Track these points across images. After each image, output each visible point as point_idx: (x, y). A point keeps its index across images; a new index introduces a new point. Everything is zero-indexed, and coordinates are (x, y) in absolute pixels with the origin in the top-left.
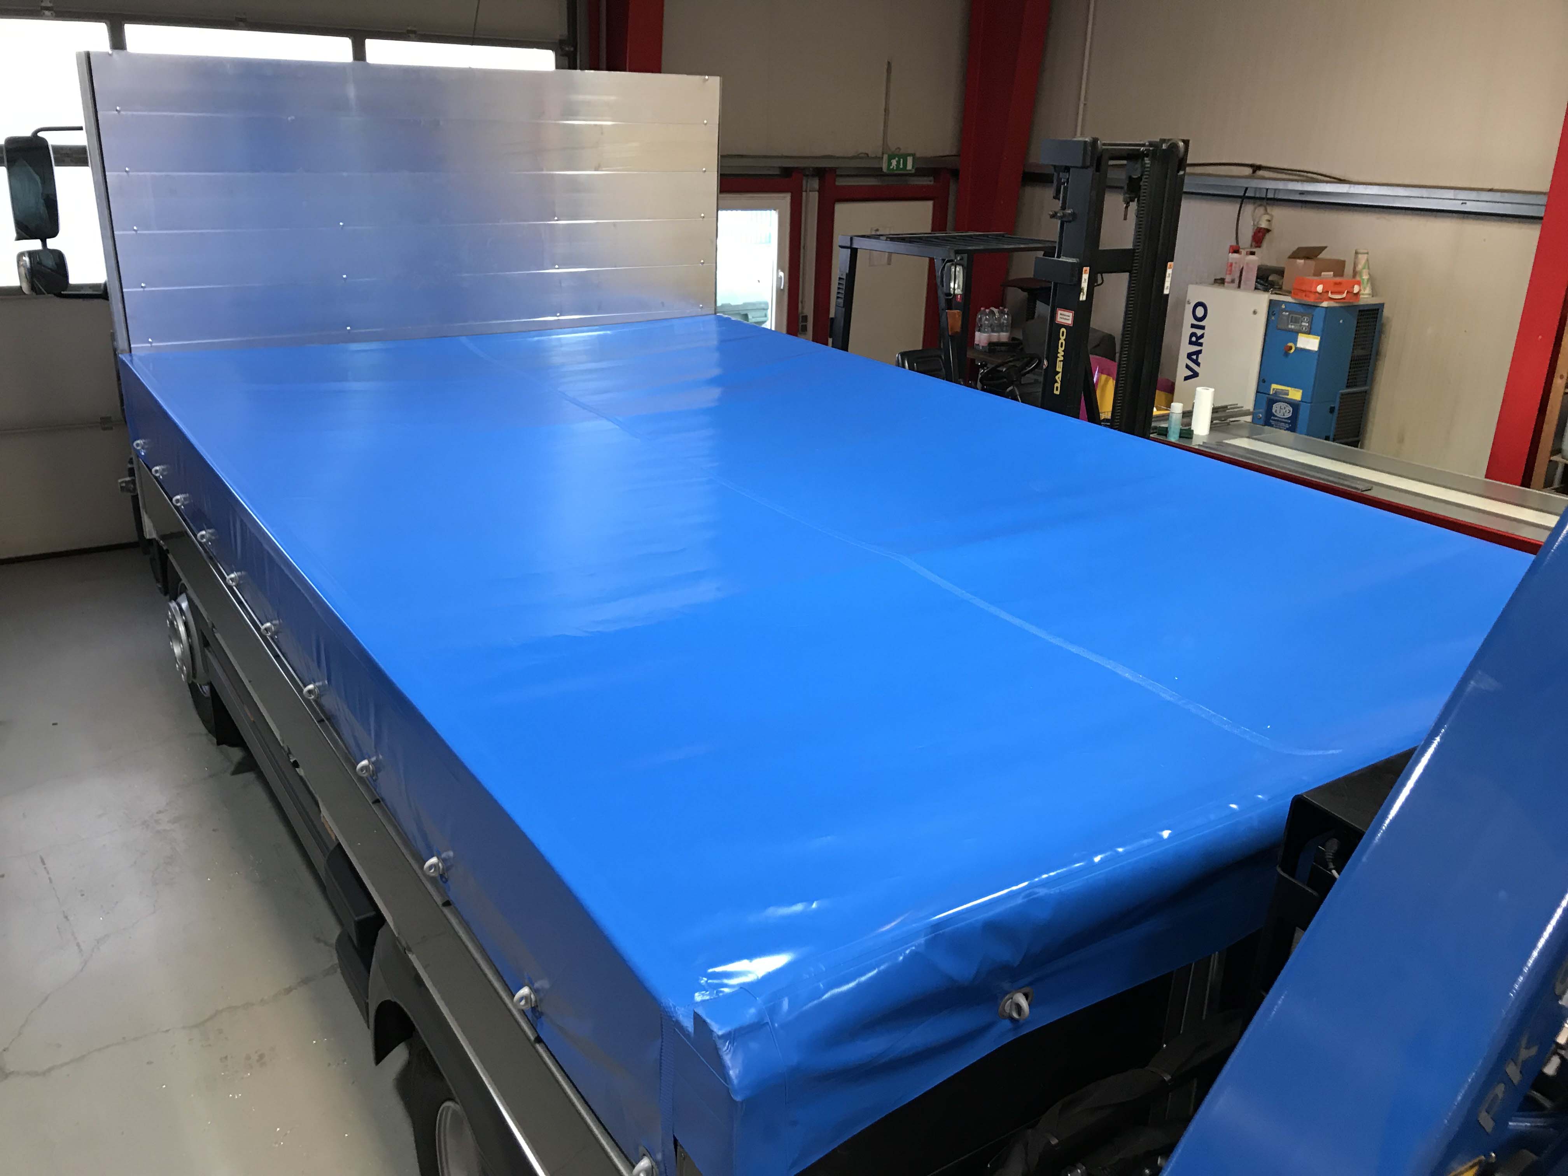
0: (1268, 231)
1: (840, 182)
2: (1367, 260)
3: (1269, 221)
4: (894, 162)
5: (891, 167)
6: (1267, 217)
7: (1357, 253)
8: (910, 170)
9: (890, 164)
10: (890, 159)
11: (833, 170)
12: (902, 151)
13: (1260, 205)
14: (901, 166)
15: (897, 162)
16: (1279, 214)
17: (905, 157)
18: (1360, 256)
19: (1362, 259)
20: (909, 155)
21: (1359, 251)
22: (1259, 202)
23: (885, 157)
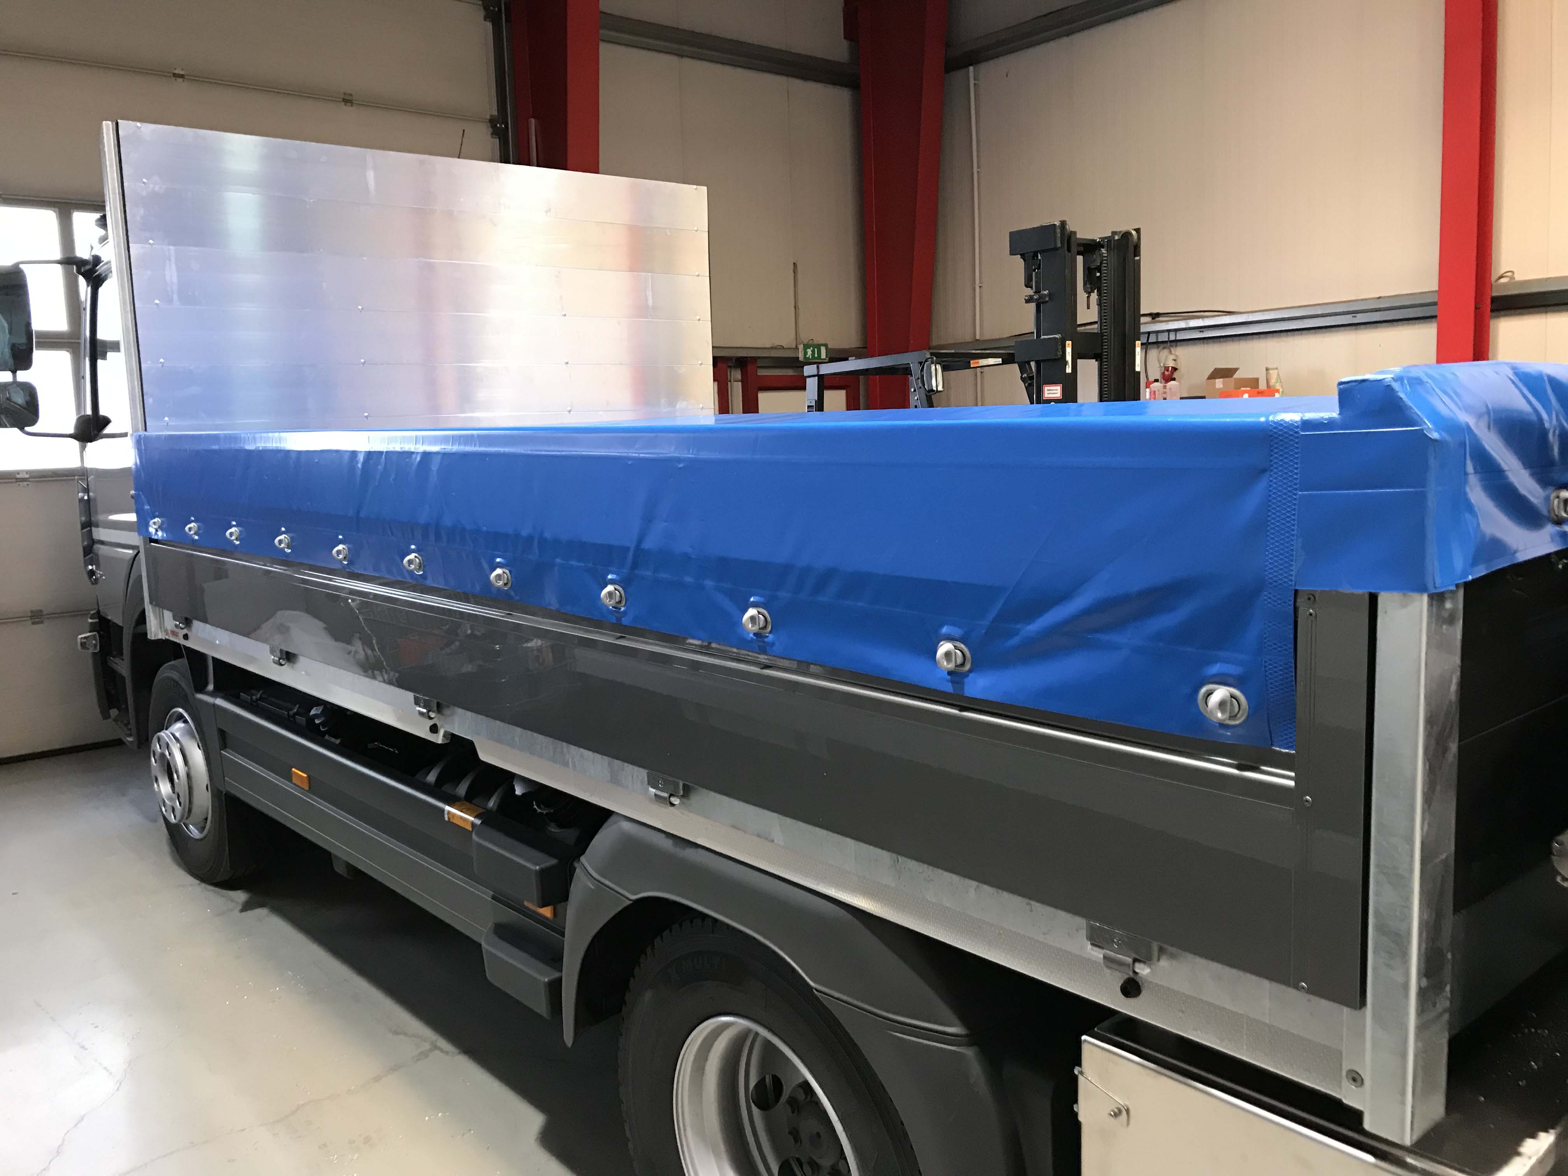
0: (1175, 369)
1: (762, 372)
2: (1278, 375)
3: (1175, 360)
4: (809, 352)
5: (807, 356)
6: (1172, 357)
7: (1267, 369)
8: (825, 359)
9: (806, 353)
10: (806, 347)
11: (754, 359)
12: (815, 342)
13: (1164, 348)
14: (816, 356)
15: (812, 351)
16: (1181, 352)
17: (818, 346)
18: (1271, 372)
19: (1273, 374)
20: (822, 345)
21: (1269, 366)
22: (1162, 346)
23: (801, 347)
